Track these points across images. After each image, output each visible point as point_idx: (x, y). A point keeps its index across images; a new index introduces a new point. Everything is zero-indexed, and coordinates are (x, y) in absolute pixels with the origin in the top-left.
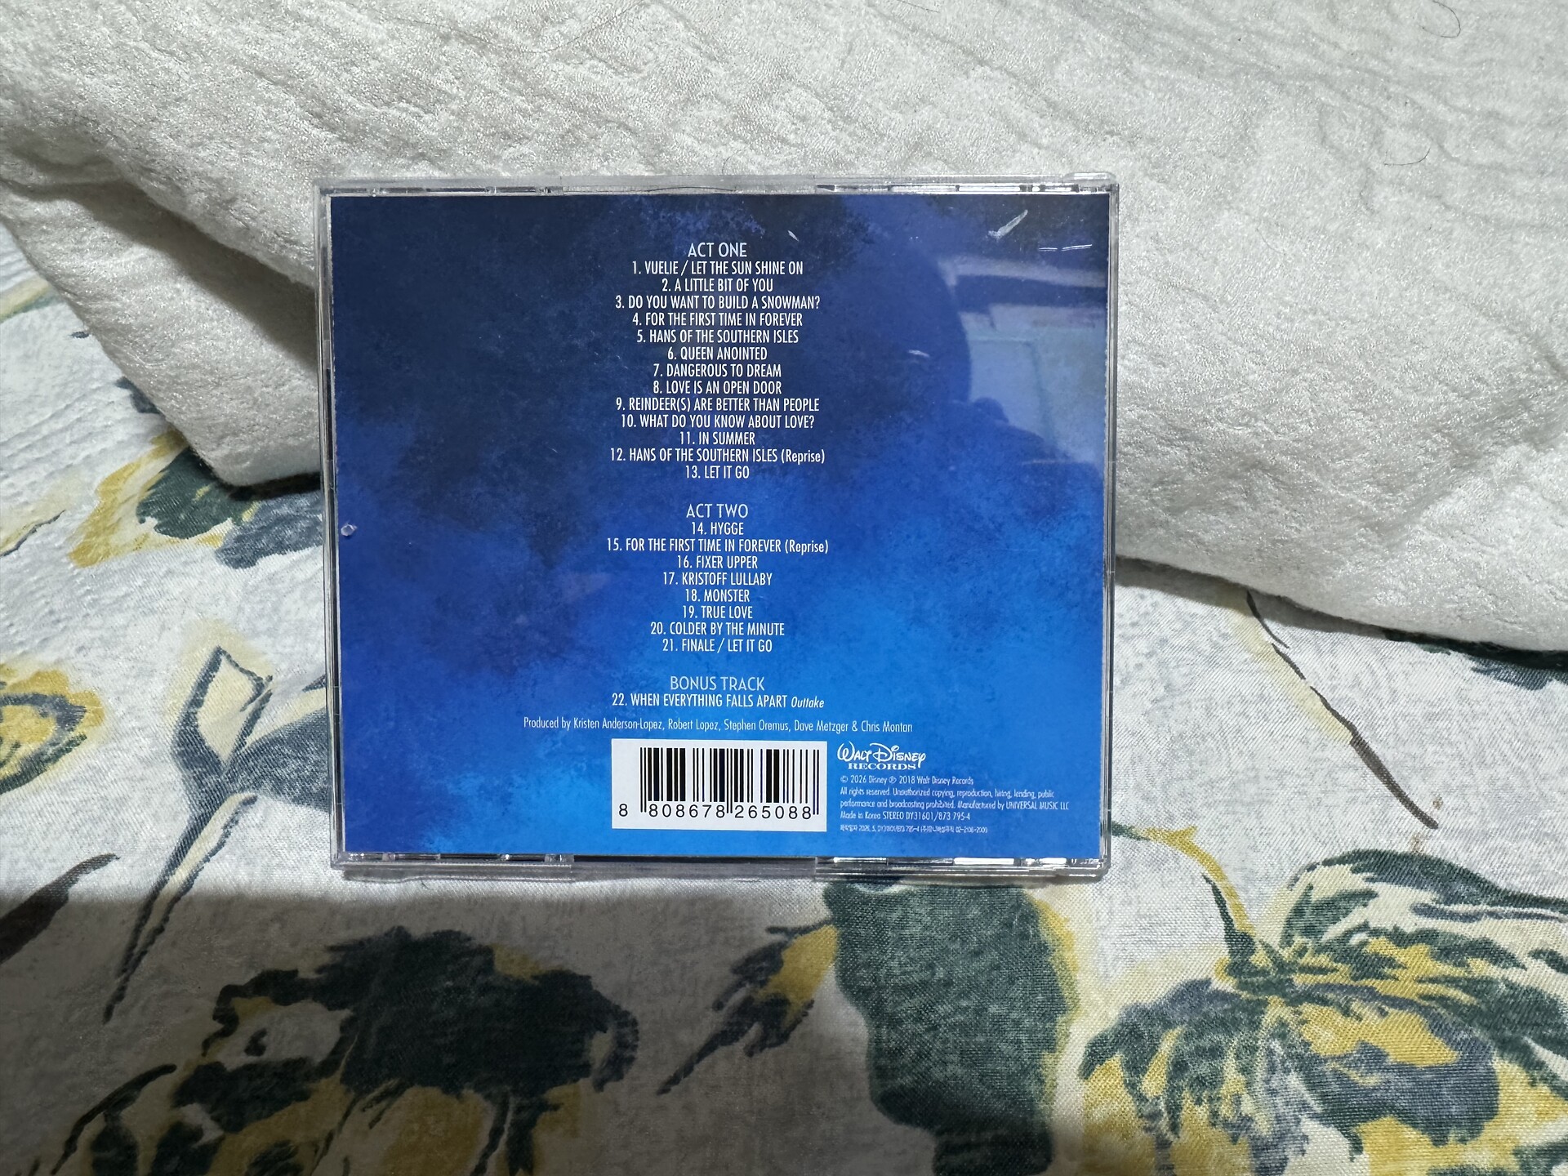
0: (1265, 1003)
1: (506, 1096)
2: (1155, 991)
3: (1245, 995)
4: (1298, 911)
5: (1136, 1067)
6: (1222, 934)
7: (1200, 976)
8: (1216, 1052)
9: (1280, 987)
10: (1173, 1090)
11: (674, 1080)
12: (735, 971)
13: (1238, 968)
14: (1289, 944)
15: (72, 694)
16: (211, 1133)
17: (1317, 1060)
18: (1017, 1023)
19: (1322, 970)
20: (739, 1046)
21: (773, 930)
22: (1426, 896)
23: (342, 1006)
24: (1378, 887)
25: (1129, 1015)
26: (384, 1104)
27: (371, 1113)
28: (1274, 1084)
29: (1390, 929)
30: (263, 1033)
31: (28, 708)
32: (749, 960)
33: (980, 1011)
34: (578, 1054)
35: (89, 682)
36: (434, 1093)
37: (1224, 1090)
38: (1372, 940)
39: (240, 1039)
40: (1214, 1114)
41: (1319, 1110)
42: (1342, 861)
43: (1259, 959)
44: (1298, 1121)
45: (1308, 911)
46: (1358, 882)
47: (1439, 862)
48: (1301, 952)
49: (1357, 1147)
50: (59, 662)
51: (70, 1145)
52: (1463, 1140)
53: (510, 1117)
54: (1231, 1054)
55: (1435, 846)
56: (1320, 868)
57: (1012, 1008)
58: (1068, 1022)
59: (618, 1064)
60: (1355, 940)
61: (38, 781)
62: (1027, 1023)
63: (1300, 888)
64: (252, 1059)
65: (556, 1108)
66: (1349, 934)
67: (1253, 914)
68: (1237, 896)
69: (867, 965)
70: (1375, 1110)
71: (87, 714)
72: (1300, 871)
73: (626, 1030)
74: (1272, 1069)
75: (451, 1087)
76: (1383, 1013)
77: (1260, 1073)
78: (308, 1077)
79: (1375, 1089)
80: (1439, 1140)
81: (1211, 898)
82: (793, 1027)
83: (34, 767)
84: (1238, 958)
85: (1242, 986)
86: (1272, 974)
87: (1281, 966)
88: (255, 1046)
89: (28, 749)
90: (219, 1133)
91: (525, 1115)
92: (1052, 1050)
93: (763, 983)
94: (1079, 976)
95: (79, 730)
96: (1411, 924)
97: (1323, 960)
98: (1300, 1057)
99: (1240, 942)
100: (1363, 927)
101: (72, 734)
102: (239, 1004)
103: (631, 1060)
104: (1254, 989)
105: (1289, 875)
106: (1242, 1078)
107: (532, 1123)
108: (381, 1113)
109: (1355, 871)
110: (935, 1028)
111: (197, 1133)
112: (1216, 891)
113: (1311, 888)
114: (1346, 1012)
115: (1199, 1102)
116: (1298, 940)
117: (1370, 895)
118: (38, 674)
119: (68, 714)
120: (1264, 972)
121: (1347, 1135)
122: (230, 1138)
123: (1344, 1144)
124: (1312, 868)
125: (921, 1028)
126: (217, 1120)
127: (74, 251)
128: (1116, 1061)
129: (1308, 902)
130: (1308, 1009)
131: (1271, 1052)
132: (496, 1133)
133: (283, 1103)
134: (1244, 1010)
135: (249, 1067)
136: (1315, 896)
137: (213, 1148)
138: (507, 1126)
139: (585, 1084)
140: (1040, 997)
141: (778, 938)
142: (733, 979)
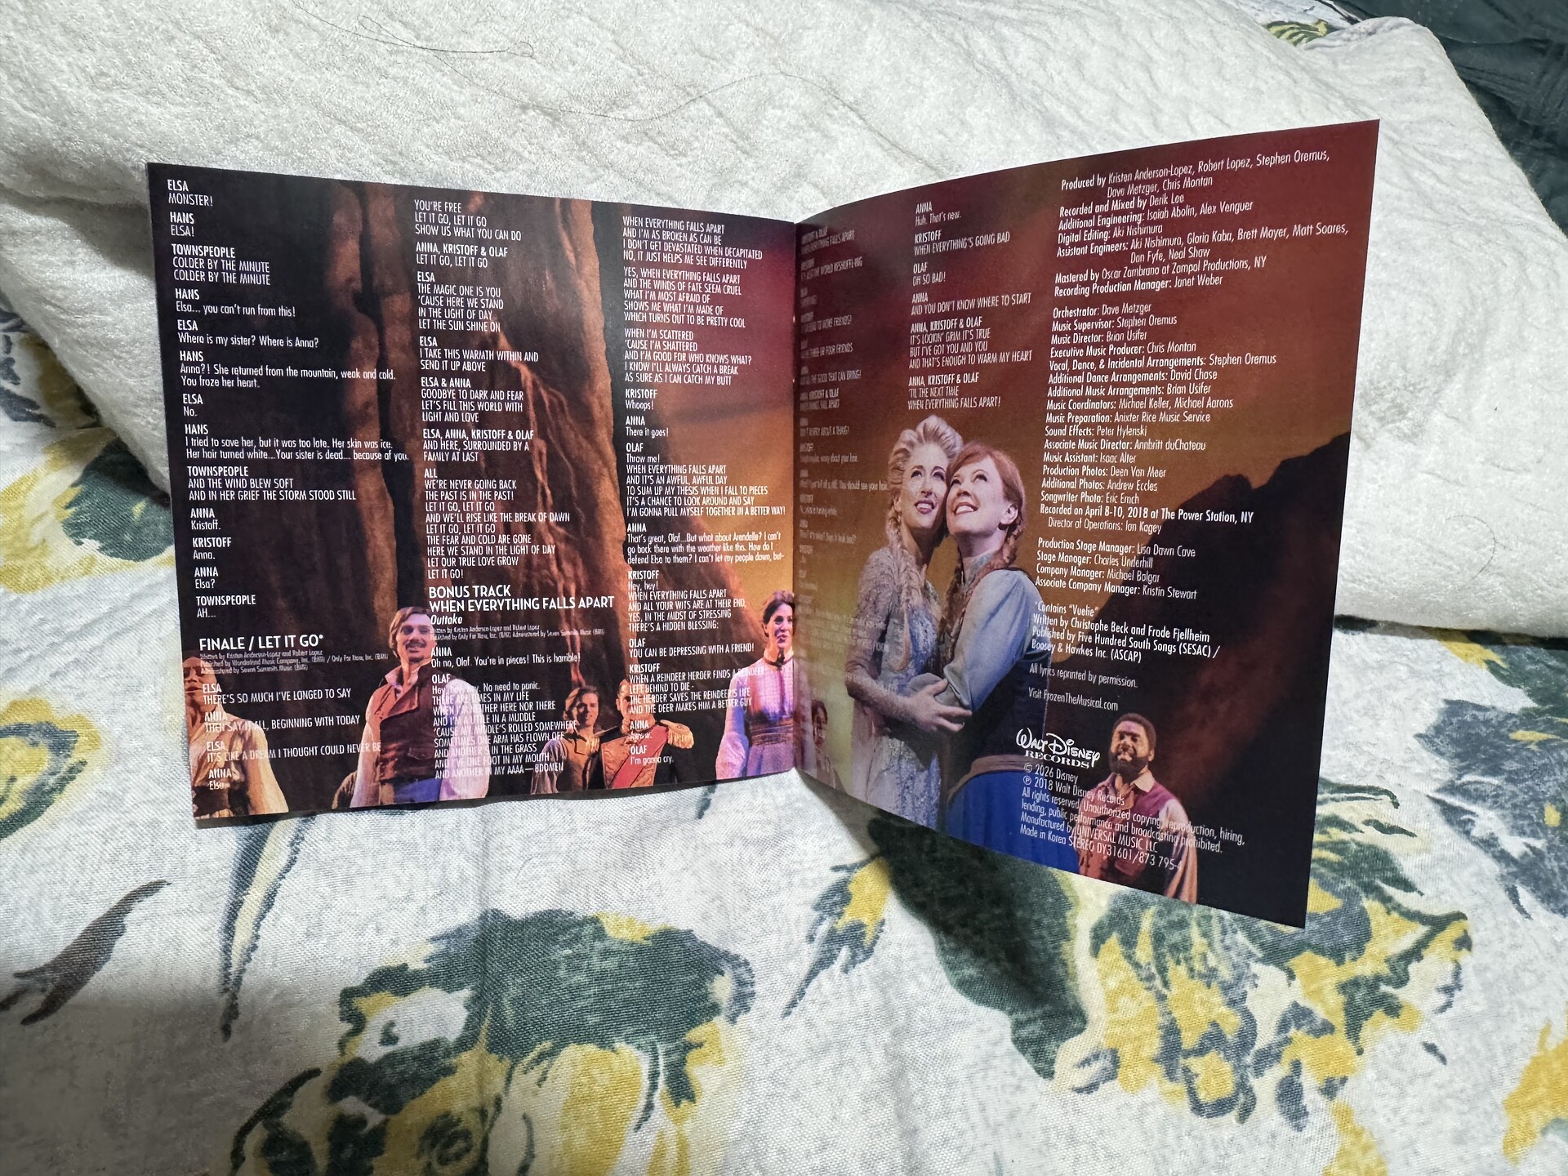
1: (653, 1044)
5: (1129, 942)
8: (1182, 924)
10: (1159, 957)
11: (793, 1004)
15: (60, 719)
16: (375, 1118)
20: (837, 966)
21: (836, 869)
23: (460, 987)
26: (545, 1064)
27: (535, 1074)
28: (1227, 942)
30: (392, 1024)
31: (13, 739)
32: (825, 897)
36: (591, 1049)
37: (1193, 951)
39: (373, 1033)
40: (1191, 970)
41: (1260, 955)
44: (1248, 965)
49: (1291, 976)
51: (237, 1157)
53: (662, 1061)
54: (1194, 924)
58: (1074, 916)
65: (700, 1045)
70: (1299, 949)
71: (80, 739)
73: (742, 970)
74: (1224, 932)
75: (604, 1043)
77: (1216, 934)
78: (447, 1054)
80: (1340, 962)
82: (873, 944)
88: (389, 1038)
89: (25, 781)
90: (382, 1117)
91: (675, 1057)
93: (840, 915)
95: (76, 757)
101: (71, 761)
102: (362, 1004)
106: (1205, 941)
108: (545, 1073)
111: (361, 1121)
115: (1178, 962)
119: (60, 741)
121: (1283, 969)
122: (394, 1118)
123: (1283, 976)
126: (375, 1106)
128: (1114, 940)
131: (1221, 919)
132: (654, 1075)
133: (433, 1081)
135: (387, 1057)
137: (379, 1133)
138: (661, 1068)
139: (720, 1021)
141: (842, 874)
142: (816, 915)
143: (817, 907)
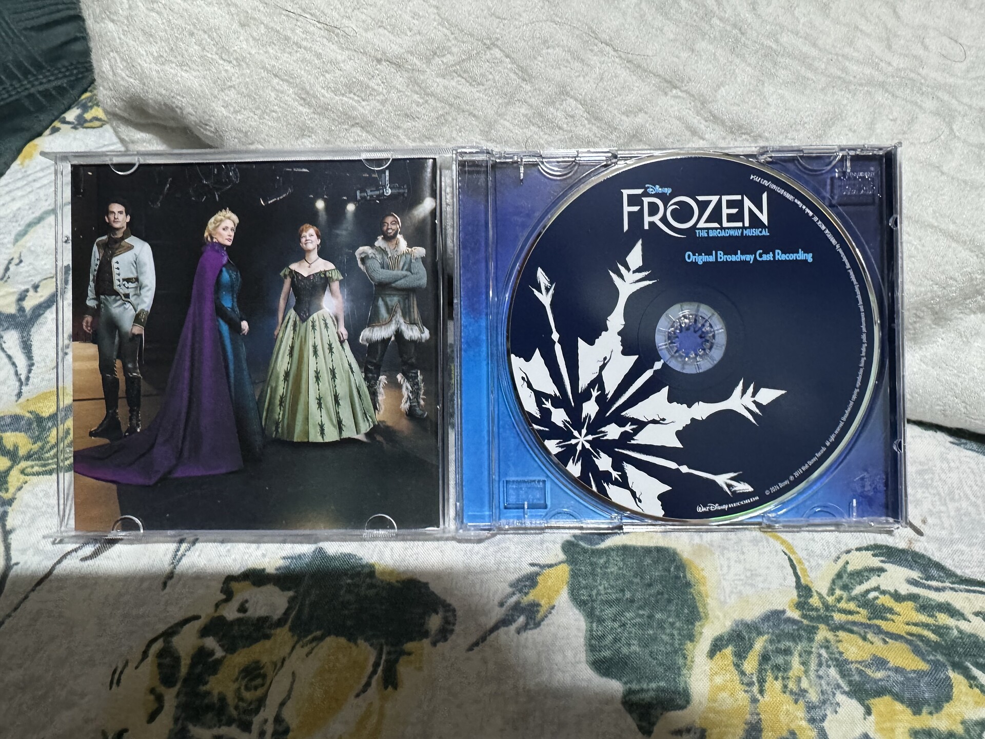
0: (818, 628)
1: (381, 646)
2: (753, 613)
3: (805, 622)
4: (839, 576)
5: (740, 655)
6: (794, 584)
7: (780, 608)
8: (787, 652)
9: (826, 620)
10: (761, 671)
11: (476, 644)
12: (511, 586)
13: (801, 605)
14: (832, 595)
16: (219, 653)
17: (846, 661)
18: (672, 624)
19: (850, 613)
20: (513, 628)
21: (532, 565)
22: (915, 575)
23: (289, 589)
24: (886, 566)
25: (737, 625)
26: (314, 644)
27: (306, 649)
28: (821, 673)
29: (893, 591)
30: (247, 601)
32: (519, 580)
33: (651, 617)
34: (422, 625)
36: (342, 641)
37: (791, 674)
38: (881, 597)
39: (235, 604)
40: (785, 686)
41: (847, 689)
42: (867, 549)
43: (815, 601)
44: (834, 694)
45: (845, 576)
46: (876, 562)
47: (923, 556)
48: (839, 600)
49: (868, 712)
51: (145, 654)
52: (931, 713)
53: (384, 657)
54: (796, 654)
55: (922, 546)
56: (854, 552)
57: (669, 617)
59: (445, 632)
60: (872, 595)
62: (678, 624)
63: (841, 563)
64: (241, 615)
65: (409, 654)
66: (868, 592)
67: (812, 575)
68: (803, 564)
69: (586, 588)
70: (880, 692)
72: (841, 553)
73: (450, 614)
74: (820, 665)
75: (352, 638)
76: (885, 642)
77: (813, 666)
78: (270, 627)
79: (880, 680)
80: (917, 712)
81: (788, 564)
82: (543, 620)
84: (802, 599)
85: (804, 616)
86: (822, 611)
87: (827, 607)
88: (242, 609)
90: (223, 654)
91: (393, 657)
92: (692, 641)
93: (526, 594)
94: (709, 601)
96: (905, 589)
97: (852, 606)
98: (837, 660)
99: (804, 590)
100: (877, 589)
102: (235, 585)
103: (452, 631)
104: (812, 619)
105: (834, 555)
106: (802, 668)
107: (396, 661)
108: (313, 649)
109: (874, 555)
110: (624, 625)
111: (212, 653)
112: (790, 560)
113: (847, 563)
114: (865, 639)
115: (776, 679)
116: (838, 592)
117: (882, 570)
120: (817, 610)
121: (863, 705)
122: (229, 656)
123: (861, 710)
124: (848, 552)
125: (616, 625)
126: (222, 646)
128: (729, 651)
129: (845, 571)
130: (841, 634)
131: (820, 656)
132: (376, 665)
133: (257, 640)
134: (804, 630)
135: (239, 620)
136: (850, 568)
137: (219, 662)
138: (382, 662)
139: (426, 642)
140: (686, 611)
141: (536, 569)
142: (510, 590)
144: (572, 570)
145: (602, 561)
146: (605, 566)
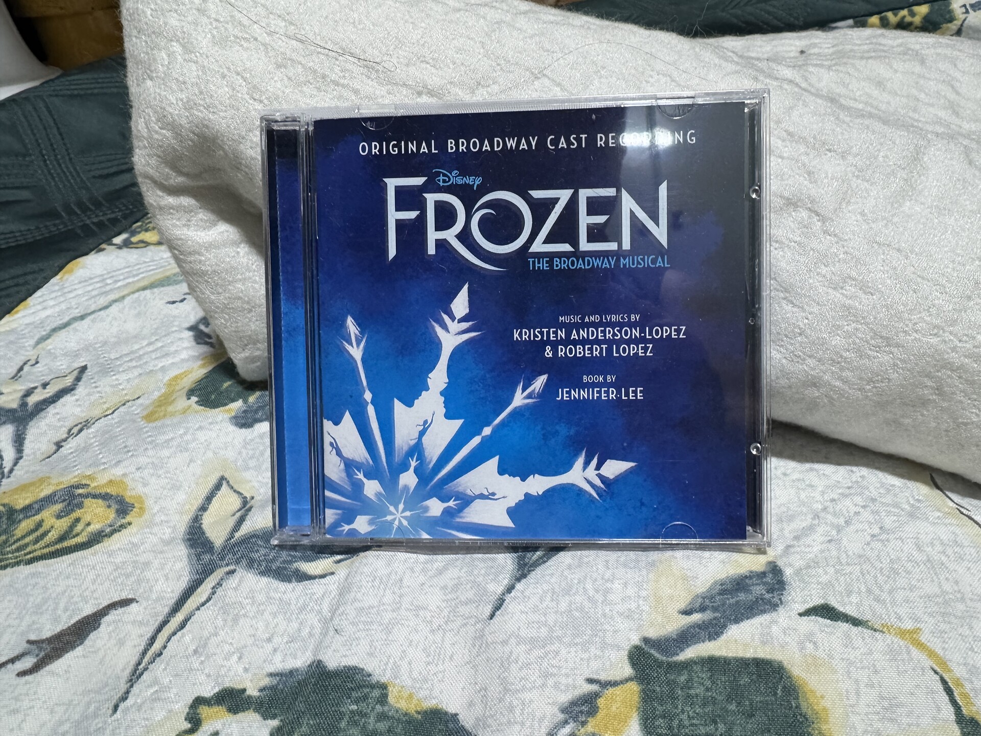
6: (953, 717)
15: (128, 496)
21: (590, 681)
23: (274, 717)
30: (218, 732)
31: (100, 501)
32: (574, 703)
35: (140, 490)
50: (124, 475)
61: (97, 547)
68: (962, 686)
69: (663, 717)
71: (135, 510)
81: (940, 687)
83: (97, 538)
89: (95, 527)
93: (584, 724)
95: (128, 519)
99: (968, 725)
101: (124, 521)
102: (204, 710)
112: (944, 681)
118: (111, 481)
119: (123, 507)
127: (184, 225)
141: (594, 688)
142: (561, 717)
143: (563, 710)
144: (643, 691)
145: (683, 679)
146: (688, 686)
